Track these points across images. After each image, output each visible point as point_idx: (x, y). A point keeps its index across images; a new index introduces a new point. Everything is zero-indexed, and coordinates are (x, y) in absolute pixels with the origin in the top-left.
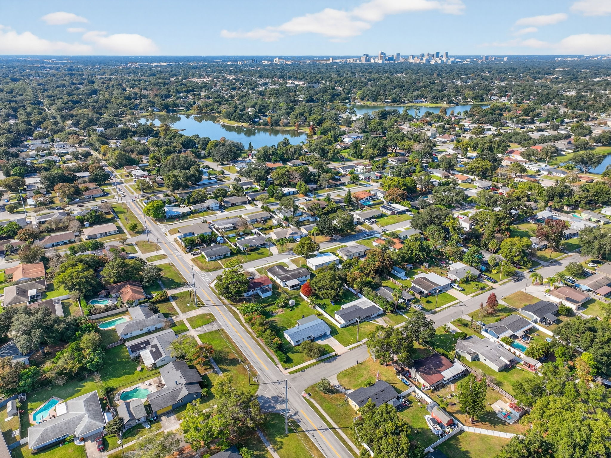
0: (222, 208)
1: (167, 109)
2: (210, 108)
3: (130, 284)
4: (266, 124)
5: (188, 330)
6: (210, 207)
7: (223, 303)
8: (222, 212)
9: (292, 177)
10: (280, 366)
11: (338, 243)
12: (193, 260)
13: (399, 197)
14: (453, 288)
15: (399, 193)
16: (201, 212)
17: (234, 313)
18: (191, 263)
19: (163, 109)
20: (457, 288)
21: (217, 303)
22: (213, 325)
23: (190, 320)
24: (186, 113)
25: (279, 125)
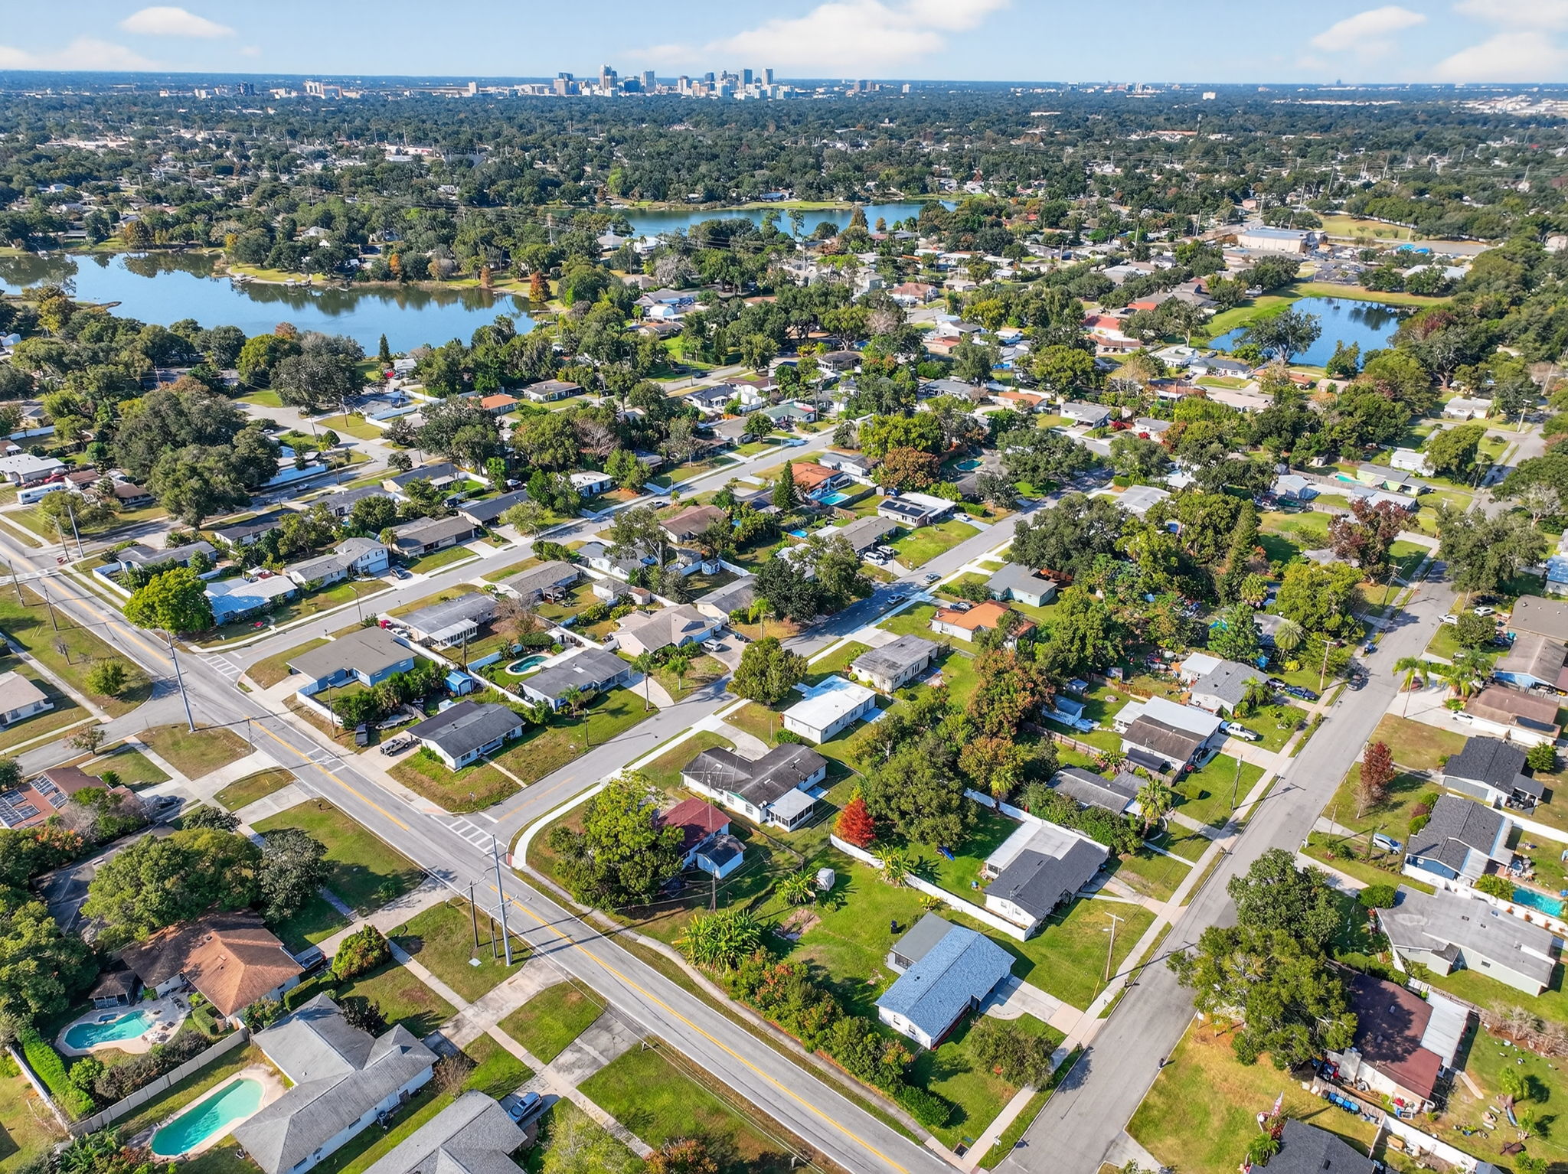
0: (398, 563)
1: (25, 238)
2: (178, 230)
3: (221, 927)
4: (387, 275)
5: (530, 1074)
6: (361, 564)
7: (596, 925)
8: (405, 577)
9: (587, 440)
10: (933, 1142)
11: (830, 638)
12: (397, 772)
13: (920, 474)
14: (1229, 735)
15: (921, 461)
16: (333, 585)
17: (655, 960)
18: (397, 788)
19: (11, 237)
20: (1243, 734)
21: (576, 930)
22: (608, 1029)
23: (516, 1025)
24: (98, 248)
25: (429, 277)
